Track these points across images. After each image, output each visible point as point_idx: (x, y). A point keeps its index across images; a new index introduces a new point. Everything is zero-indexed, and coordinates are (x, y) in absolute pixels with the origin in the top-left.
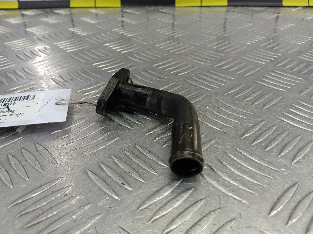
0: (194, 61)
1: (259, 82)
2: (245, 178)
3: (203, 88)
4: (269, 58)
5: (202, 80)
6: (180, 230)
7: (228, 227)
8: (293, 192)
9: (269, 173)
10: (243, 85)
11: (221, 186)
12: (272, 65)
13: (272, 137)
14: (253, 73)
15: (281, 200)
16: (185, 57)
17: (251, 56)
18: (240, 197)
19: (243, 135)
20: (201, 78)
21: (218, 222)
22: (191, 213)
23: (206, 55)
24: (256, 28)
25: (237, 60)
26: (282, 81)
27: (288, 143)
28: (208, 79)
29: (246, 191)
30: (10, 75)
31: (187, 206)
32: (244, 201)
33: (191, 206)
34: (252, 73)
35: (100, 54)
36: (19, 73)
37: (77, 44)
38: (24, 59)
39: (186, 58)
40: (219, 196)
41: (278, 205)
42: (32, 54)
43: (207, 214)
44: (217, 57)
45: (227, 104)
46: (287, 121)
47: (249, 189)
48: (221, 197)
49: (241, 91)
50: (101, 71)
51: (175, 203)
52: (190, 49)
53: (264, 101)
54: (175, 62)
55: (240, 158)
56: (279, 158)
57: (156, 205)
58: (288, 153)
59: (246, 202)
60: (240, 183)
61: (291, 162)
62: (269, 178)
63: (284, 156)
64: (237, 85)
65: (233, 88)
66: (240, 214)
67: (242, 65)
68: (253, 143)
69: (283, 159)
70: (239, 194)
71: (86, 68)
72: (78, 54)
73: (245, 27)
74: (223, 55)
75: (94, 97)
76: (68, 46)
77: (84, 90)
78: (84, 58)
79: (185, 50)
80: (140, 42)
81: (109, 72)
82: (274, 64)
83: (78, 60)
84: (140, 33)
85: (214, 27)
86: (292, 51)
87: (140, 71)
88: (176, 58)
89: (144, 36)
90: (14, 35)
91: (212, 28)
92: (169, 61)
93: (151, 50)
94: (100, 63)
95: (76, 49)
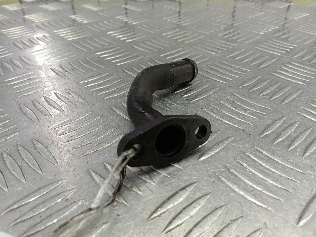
0: (204, 51)
1: (276, 74)
2: (268, 182)
3: (216, 81)
4: (284, 49)
5: (214, 71)
9: (294, 176)
10: (259, 77)
11: (243, 191)
12: (288, 57)
13: (295, 135)
14: (269, 64)
15: (310, 207)
16: (194, 47)
17: (265, 47)
19: (263, 133)
20: (213, 70)
22: (210, 223)
23: (218, 45)
24: (268, 18)
25: (251, 50)
26: (301, 73)
27: (312, 142)
28: (220, 71)
30: (6, 64)
31: (205, 214)
32: (269, 208)
33: (209, 214)
34: (267, 64)
35: (103, 43)
36: (16, 62)
37: (78, 32)
38: (22, 47)
39: (196, 48)
40: (240, 203)
42: (31, 43)
43: (229, 224)
44: (229, 47)
45: (243, 98)
46: (309, 117)
47: (274, 194)
48: (243, 204)
49: (258, 84)
50: (105, 61)
51: (192, 210)
52: (199, 38)
53: (283, 95)
54: (184, 52)
55: (261, 159)
56: (304, 159)
57: (170, 213)
58: (313, 153)
59: (271, 209)
60: (263, 187)
62: (294, 181)
63: (309, 156)
64: (253, 78)
65: (249, 80)
66: (266, 223)
67: (257, 56)
68: (275, 141)
69: (308, 160)
70: (262, 200)
71: (88, 58)
72: (79, 43)
73: (256, 16)
74: (235, 45)
75: (97, 89)
76: (69, 34)
77: (86, 81)
78: (86, 47)
79: (195, 40)
80: (145, 30)
81: (113, 62)
82: (291, 55)
83: (80, 49)
84: (145, 21)
85: (223, 16)
86: (309, 42)
87: (147, 61)
88: (184, 48)
89: (150, 24)
90: (11, 22)
91: (222, 17)
92: (177, 50)
93: (158, 38)
94: (104, 52)
95: (77, 38)
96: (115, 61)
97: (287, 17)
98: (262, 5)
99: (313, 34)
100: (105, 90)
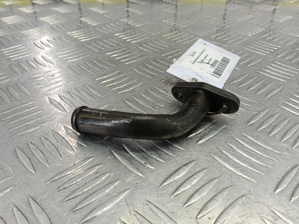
1: (261, 73)
2: (253, 160)
4: (269, 50)
6: (199, 204)
7: (240, 202)
8: (295, 173)
9: (274, 156)
10: (247, 75)
11: (232, 167)
12: (272, 57)
13: (275, 124)
15: (285, 180)
18: (249, 177)
19: (249, 122)
21: (231, 198)
22: (207, 190)
24: (256, 20)
25: (240, 51)
26: (282, 71)
27: (289, 130)
29: (254, 171)
31: (203, 183)
32: (253, 180)
33: (207, 183)
34: (254, 64)
35: (111, 44)
37: (88, 34)
40: (231, 176)
41: (282, 184)
43: (221, 191)
46: (287, 109)
47: (257, 170)
48: (232, 176)
49: (245, 81)
50: (115, 61)
51: (193, 180)
52: (195, 39)
53: (266, 91)
55: (247, 143)
56: (282, 143)
57: (176, 183)
58: (289, 139)
59: (254, 181)
60: (248, 164)
61: (292, 146)
62: (273, 160)
63: (286, 141)
64: (241, 75)
65: (238, 77)
66: (250, 191)
67: (245, 56)
68: (258, 129)
69: (285, 143)
70: (247, 174)
71: (100, 58)
72: (91, 43)
73: (245, 18)
74: (226, 46)
75: (111, 85)
76: (81, 36)
77: (101, 78)
78: (97, 48)
79: (191, 41)
80: (148, 32)
81: (122, 61)
82: (274, 56)
83: (92, 50)
84: (147, 23)
85: (216, 18)
86: (291, 43)
87: (150, 60)
88: (182, 49)
89: (151, 26)
90: (29, 24)
91: (214, 19)
92: (176, 51)
93: (159, 40)
94: (113, 53)
95: (89, 39)
96: (123, 61)
97: (272, 20)
98: (251, 8)
99: (295, 35)
100: (117, 86)
